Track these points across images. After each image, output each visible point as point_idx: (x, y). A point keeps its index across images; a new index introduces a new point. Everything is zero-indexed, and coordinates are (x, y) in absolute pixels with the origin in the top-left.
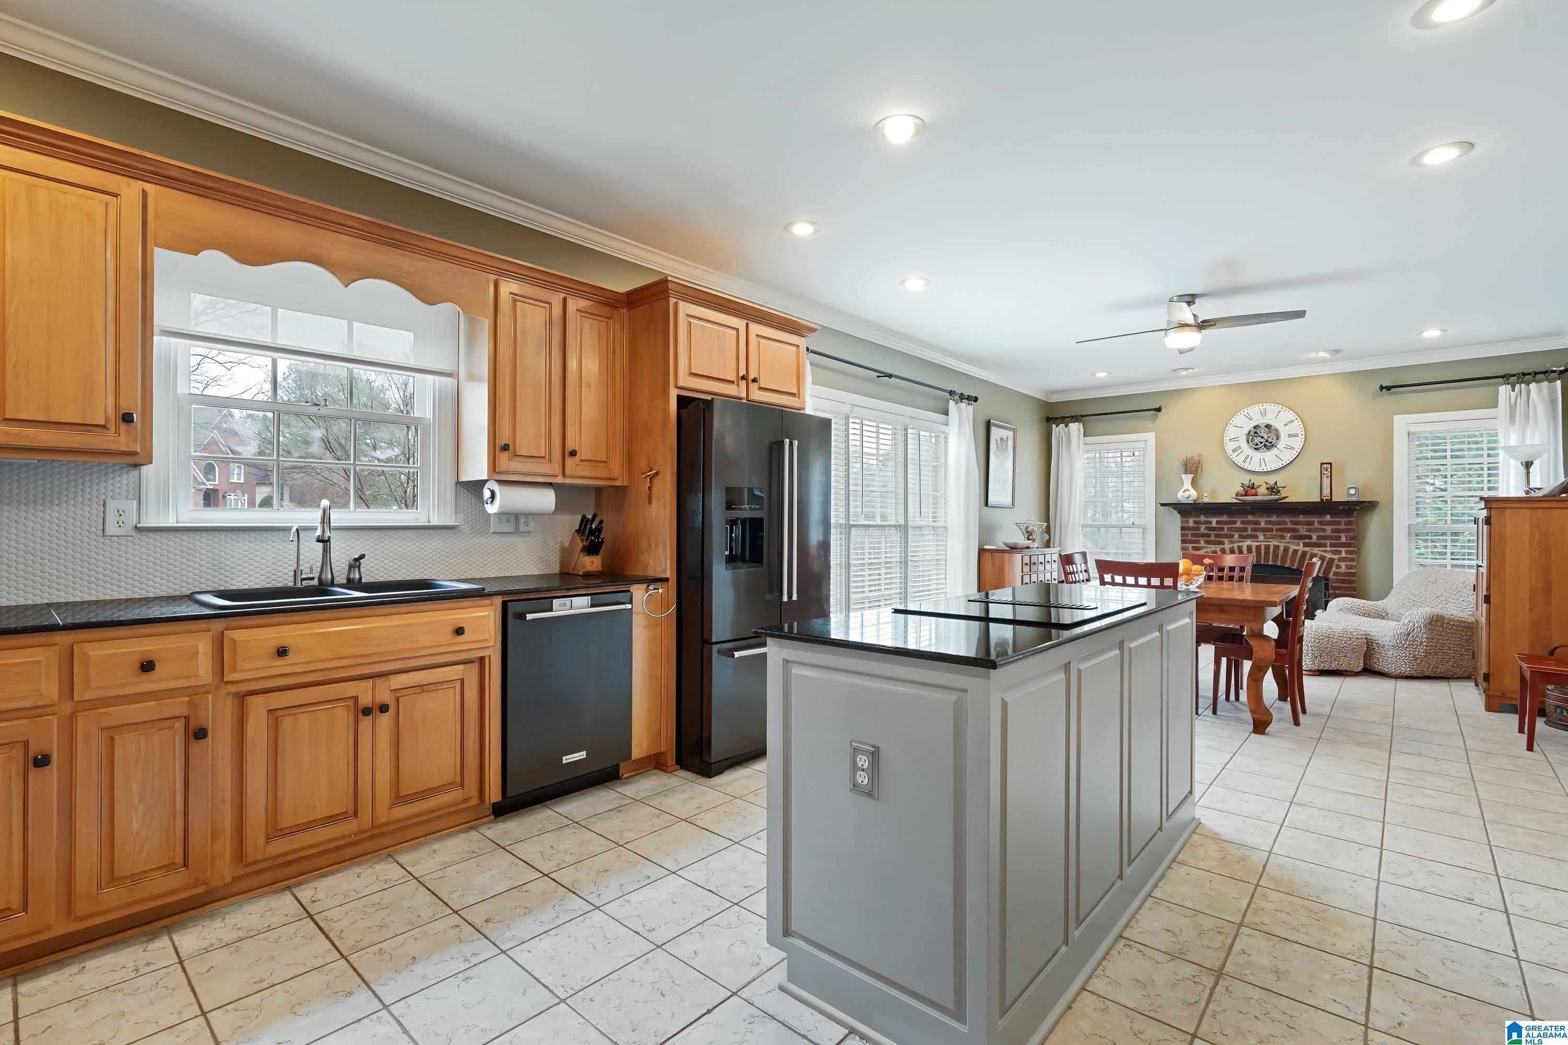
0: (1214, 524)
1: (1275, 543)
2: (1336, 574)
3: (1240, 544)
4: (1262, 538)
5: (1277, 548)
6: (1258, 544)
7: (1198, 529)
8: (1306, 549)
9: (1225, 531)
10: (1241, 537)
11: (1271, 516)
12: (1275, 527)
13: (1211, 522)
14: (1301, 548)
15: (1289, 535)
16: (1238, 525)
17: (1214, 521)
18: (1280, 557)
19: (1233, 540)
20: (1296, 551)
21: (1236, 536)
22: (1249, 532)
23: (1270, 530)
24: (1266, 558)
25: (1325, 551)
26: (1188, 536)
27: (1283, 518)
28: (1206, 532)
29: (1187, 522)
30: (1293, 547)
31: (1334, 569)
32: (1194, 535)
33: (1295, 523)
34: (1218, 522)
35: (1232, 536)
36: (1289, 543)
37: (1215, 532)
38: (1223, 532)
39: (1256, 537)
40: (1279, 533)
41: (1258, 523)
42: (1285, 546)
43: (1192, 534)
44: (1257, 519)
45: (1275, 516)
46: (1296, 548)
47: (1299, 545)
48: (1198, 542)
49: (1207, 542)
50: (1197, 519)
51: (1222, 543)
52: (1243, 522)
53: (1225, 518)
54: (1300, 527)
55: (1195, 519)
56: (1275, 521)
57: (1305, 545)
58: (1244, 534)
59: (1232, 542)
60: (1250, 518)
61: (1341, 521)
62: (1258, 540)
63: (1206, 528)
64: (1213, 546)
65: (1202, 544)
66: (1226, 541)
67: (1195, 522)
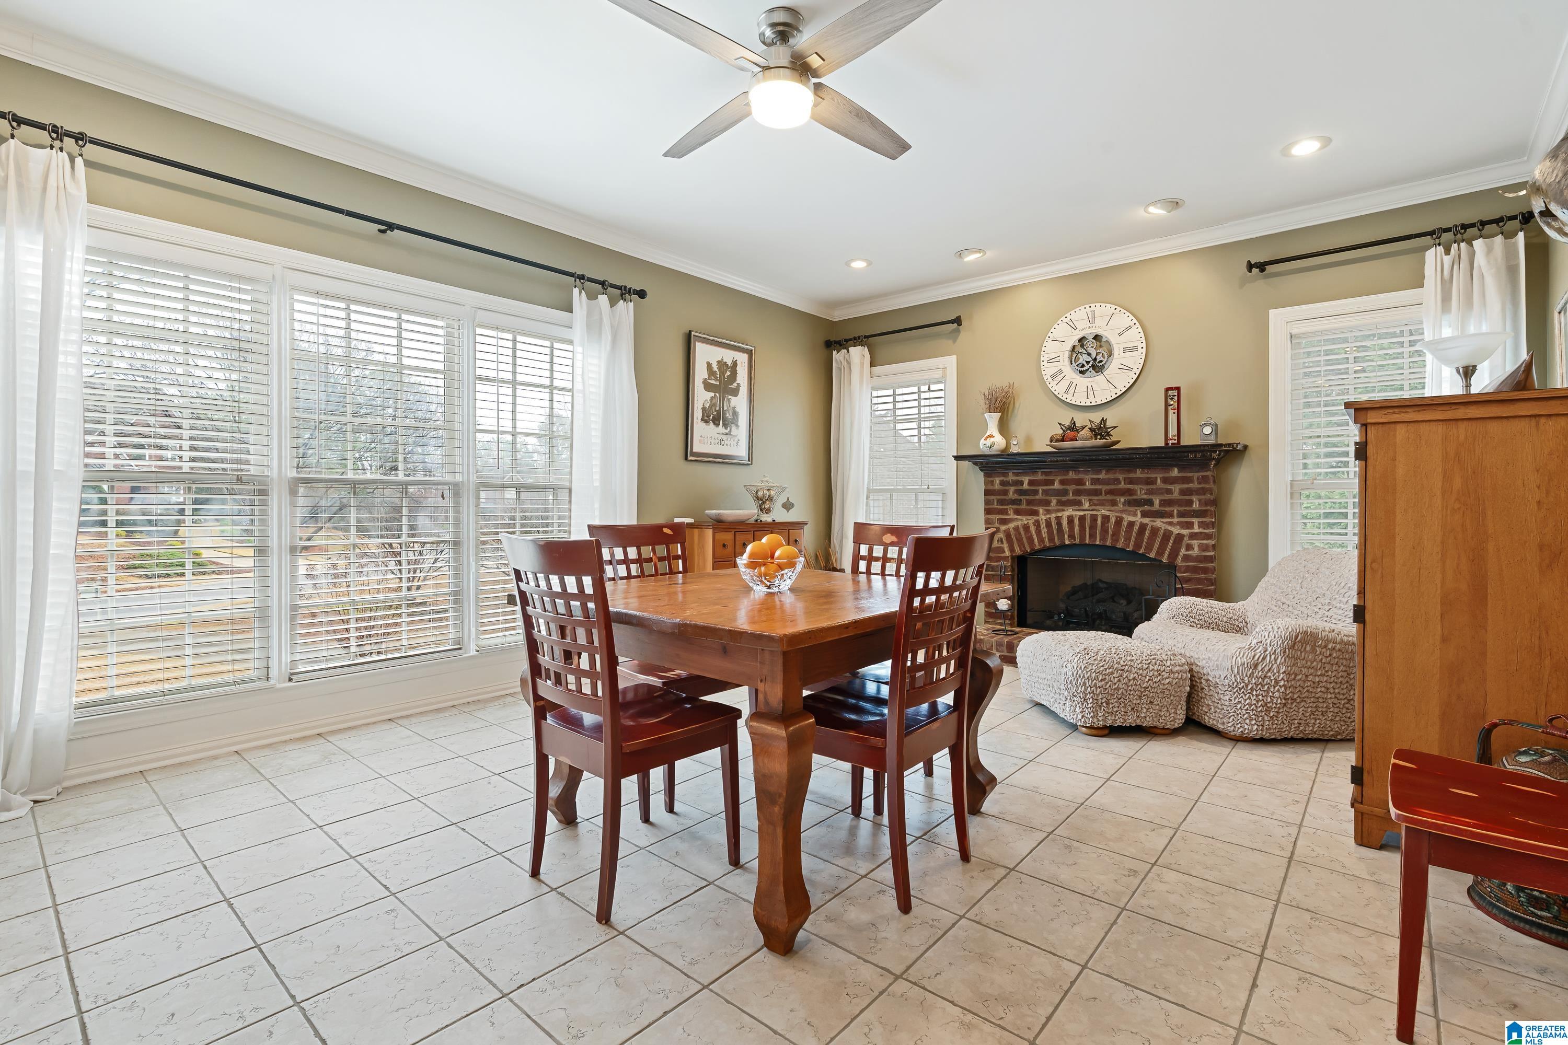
0: (1026, 486)
1: (1104, 512)
2: (1186, 558)
3: (1059, 514)
4: (1087, 505)
5: (1106, 518)
6: (1082, 513)
7: (1006, 493)
8: (1146, 520)
9: (1040, 496)
10: (1060, 503)
11: (1099, 472)
12: (1104, 488)
13: (1022, 483)
14: (1138, 519)
15: (1122, 500)
16: (1057, 486)
17: (1026, 480)
18: (1110, 533)
19: (1049, 508)
20: (1131, 524)
21: (1054, 503)
22: (1071, 496)
23: (1097, 493)
24: (1093, 536)
25: (1170, 523)
26: (993, 504)
27: (1115, 474)
28: (1016, 497)
29: (992, 483)
30: (1129, 518)
31: (1183, 551)
32: (1001, 502)
33: (1131, 481)
34: (1031, 483)
35: (1048, 503)
36: (1122, 511)
37: (1027, 497)
38: (1037, 497)
39: (1079, 503)
40: (1109, 497)
41: (1081, 482)
42: (1117, 517)
43: (998, 500)
44: (1081, 476)
45: (1104, 472)
46: (1132, 519)
47: (1135, 515)
48: (1005, 512)
49: (1017, 512)
50: (1005, 479)
51: (1036, 513)
52: (1062, 482)
53: (1039, 477)
54: (1137, 487)
55: (1002, 478)
56: (1104, 479)
57: (1145, 514)
58: (1064, 499)
59: (1048, 512)
60: (1072, 475)
61: (1193, 477)
62: (1082, 508)
63: (1016, 492)
64: (1024, 518)
65: (1011, 515)
66: (1041, 511)
67: (1003, 483)
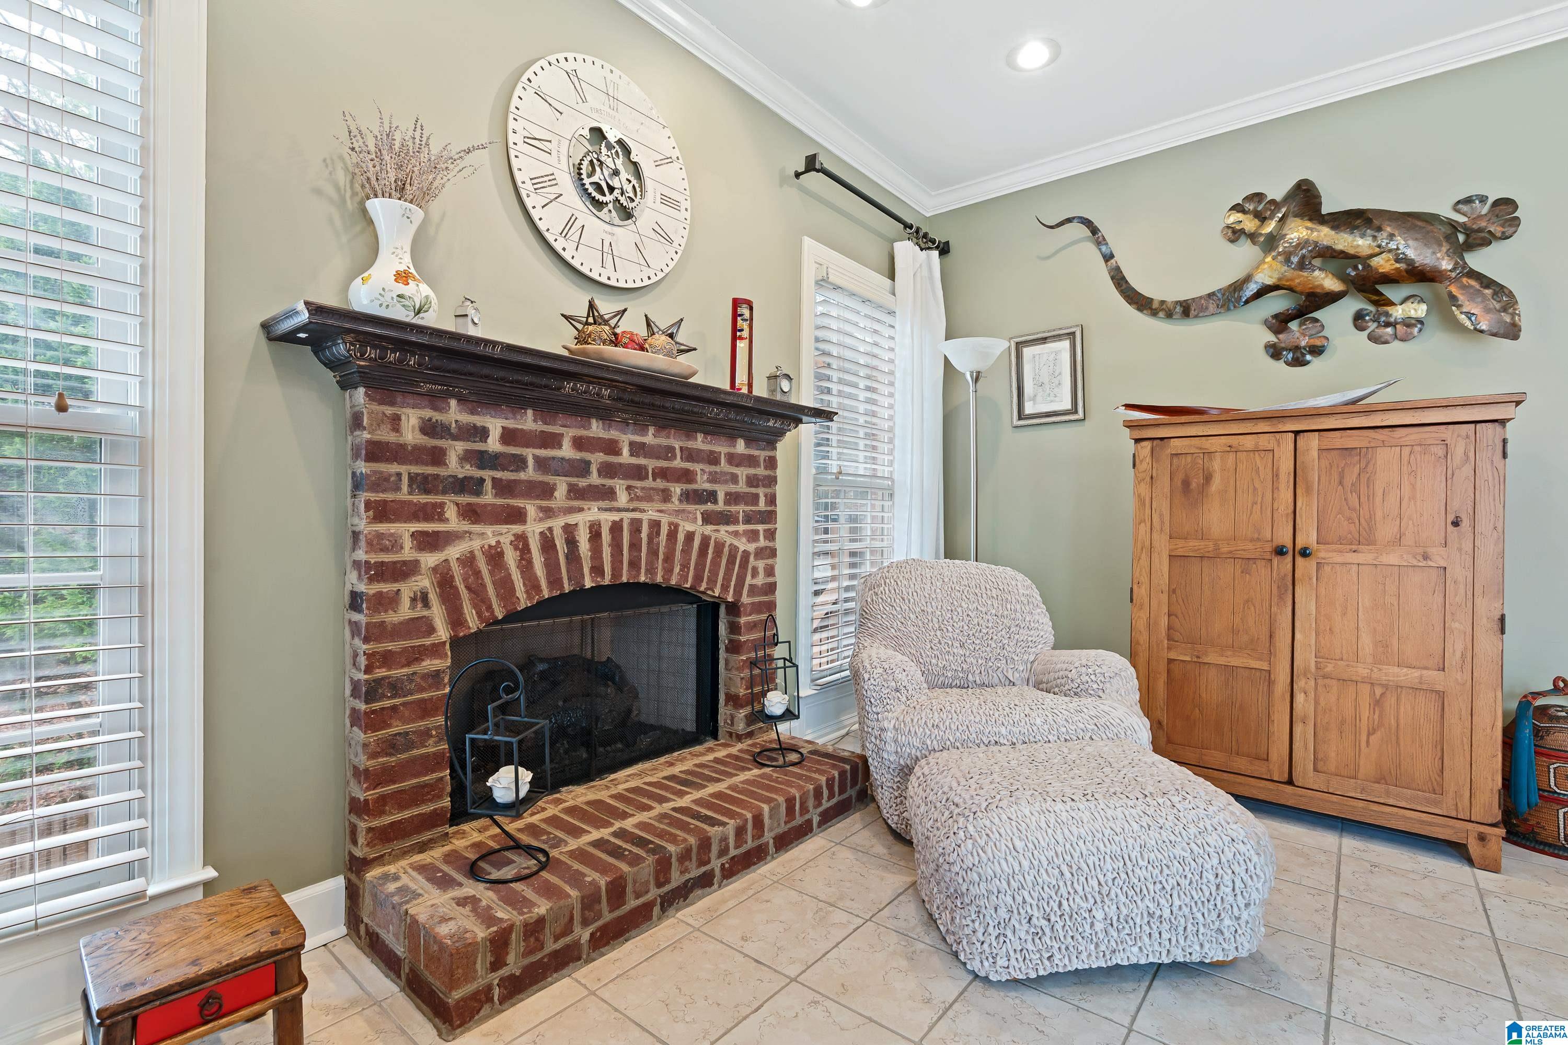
0: (493, 444)
1: (652, 514)
2: (753, 590)
3: (572, 519)
4: (623, 498)
5: (655, 525)
6: (616, 517)
7: (437, 457)
8: (709, 529)
9: (530, 473)
10: (575, 493)
11: (643, 430)
12: (651, 464)
13: (483, 434)
14: (699, 528)
15: (678, 491)
16: (567, 451)
17: (495, 425)
18: (661, 556)
19: (552, 504)
20: (690, 536)
21: (561, 491)
22: (594, 479)
23: (638, 473)
24: (634, 564)
25: (736, 534)
26: (398, 489)
27: (668, 437)
28: (469, 470)
29: (395, 421)
30: (686, 526)
31: (749, 580)
32: (423, 484)
33: (690, 455)
34: (508, 436)
35: (547, 491)
36: (678, 512)
37: (498, 474)
38: (522, 476)
39: (610, 494)
40: (660, 484)
41: (612, 448)
42: (670, 524)
43: (412, 478)
44: (614, 434)
45: (651, 430)
46: (690, 527)
47: (694, 520)
48: (434, 513)
49: (471, 514)
50: (437, 416)
51: (518, 516)
52: (579, 443)
53: (528, 422)
54: (697, 467)
55: (428, 413)
56: (652, 447)
57: (708, 519)
58: (582, 483)
59: (548, 513)
60: (596, 429)
61: (759, 456)
62: (615, 504)
63: (467, 457)
64: (489, 530)
65: (453, 521)
66: (531, 508)
67: (429, 428)
